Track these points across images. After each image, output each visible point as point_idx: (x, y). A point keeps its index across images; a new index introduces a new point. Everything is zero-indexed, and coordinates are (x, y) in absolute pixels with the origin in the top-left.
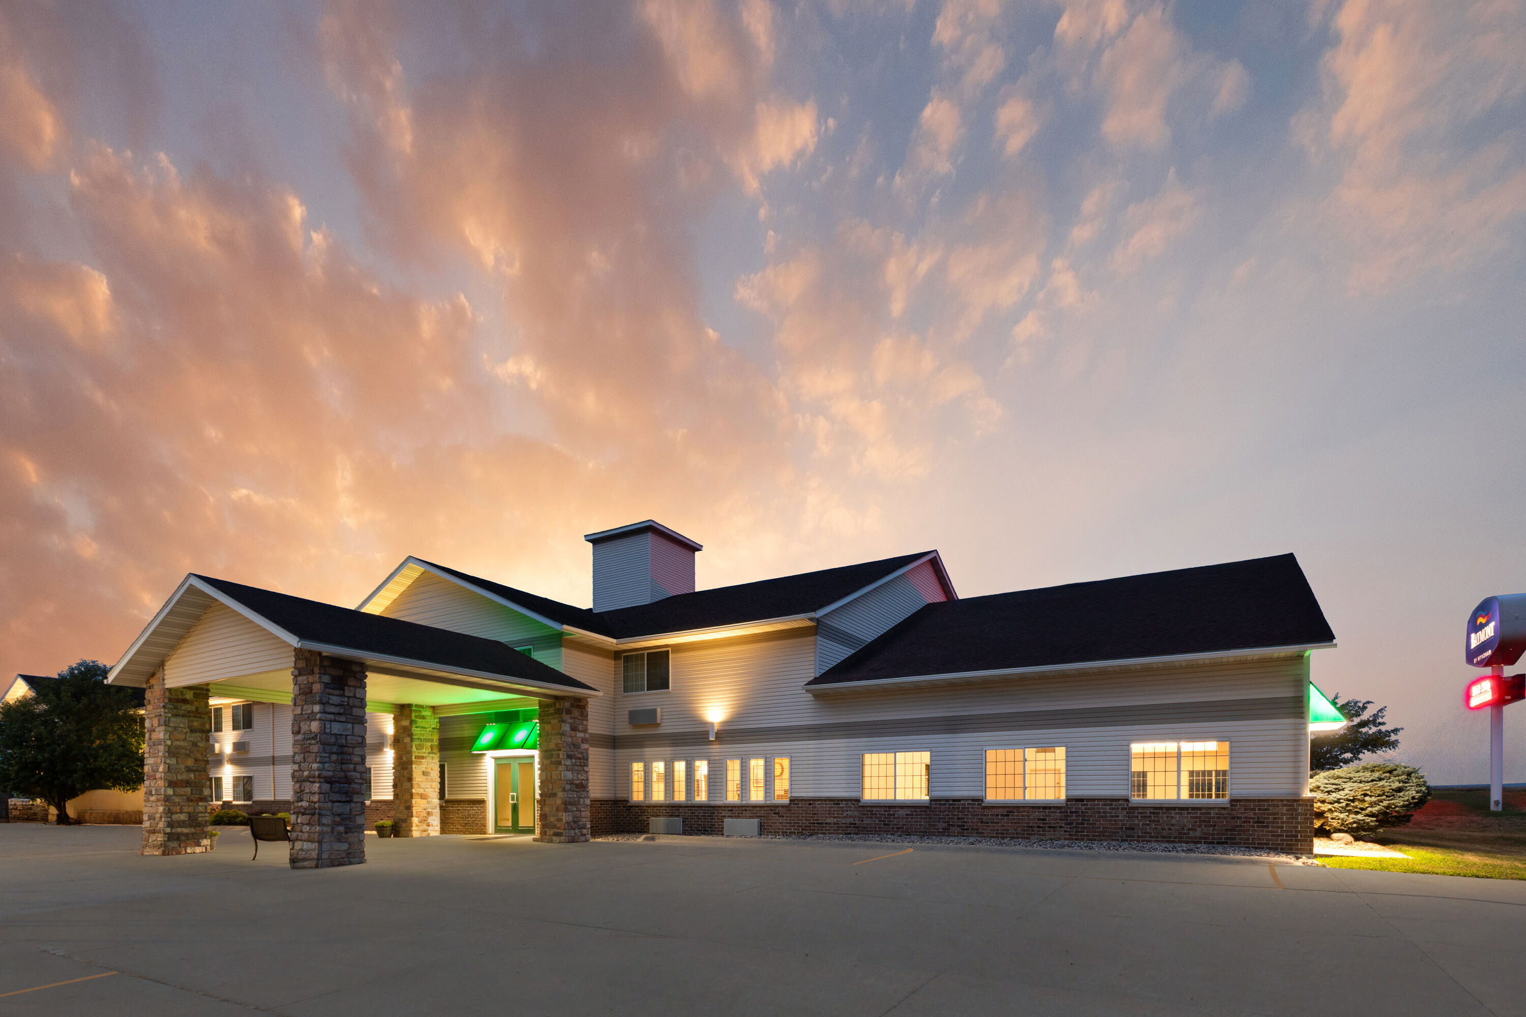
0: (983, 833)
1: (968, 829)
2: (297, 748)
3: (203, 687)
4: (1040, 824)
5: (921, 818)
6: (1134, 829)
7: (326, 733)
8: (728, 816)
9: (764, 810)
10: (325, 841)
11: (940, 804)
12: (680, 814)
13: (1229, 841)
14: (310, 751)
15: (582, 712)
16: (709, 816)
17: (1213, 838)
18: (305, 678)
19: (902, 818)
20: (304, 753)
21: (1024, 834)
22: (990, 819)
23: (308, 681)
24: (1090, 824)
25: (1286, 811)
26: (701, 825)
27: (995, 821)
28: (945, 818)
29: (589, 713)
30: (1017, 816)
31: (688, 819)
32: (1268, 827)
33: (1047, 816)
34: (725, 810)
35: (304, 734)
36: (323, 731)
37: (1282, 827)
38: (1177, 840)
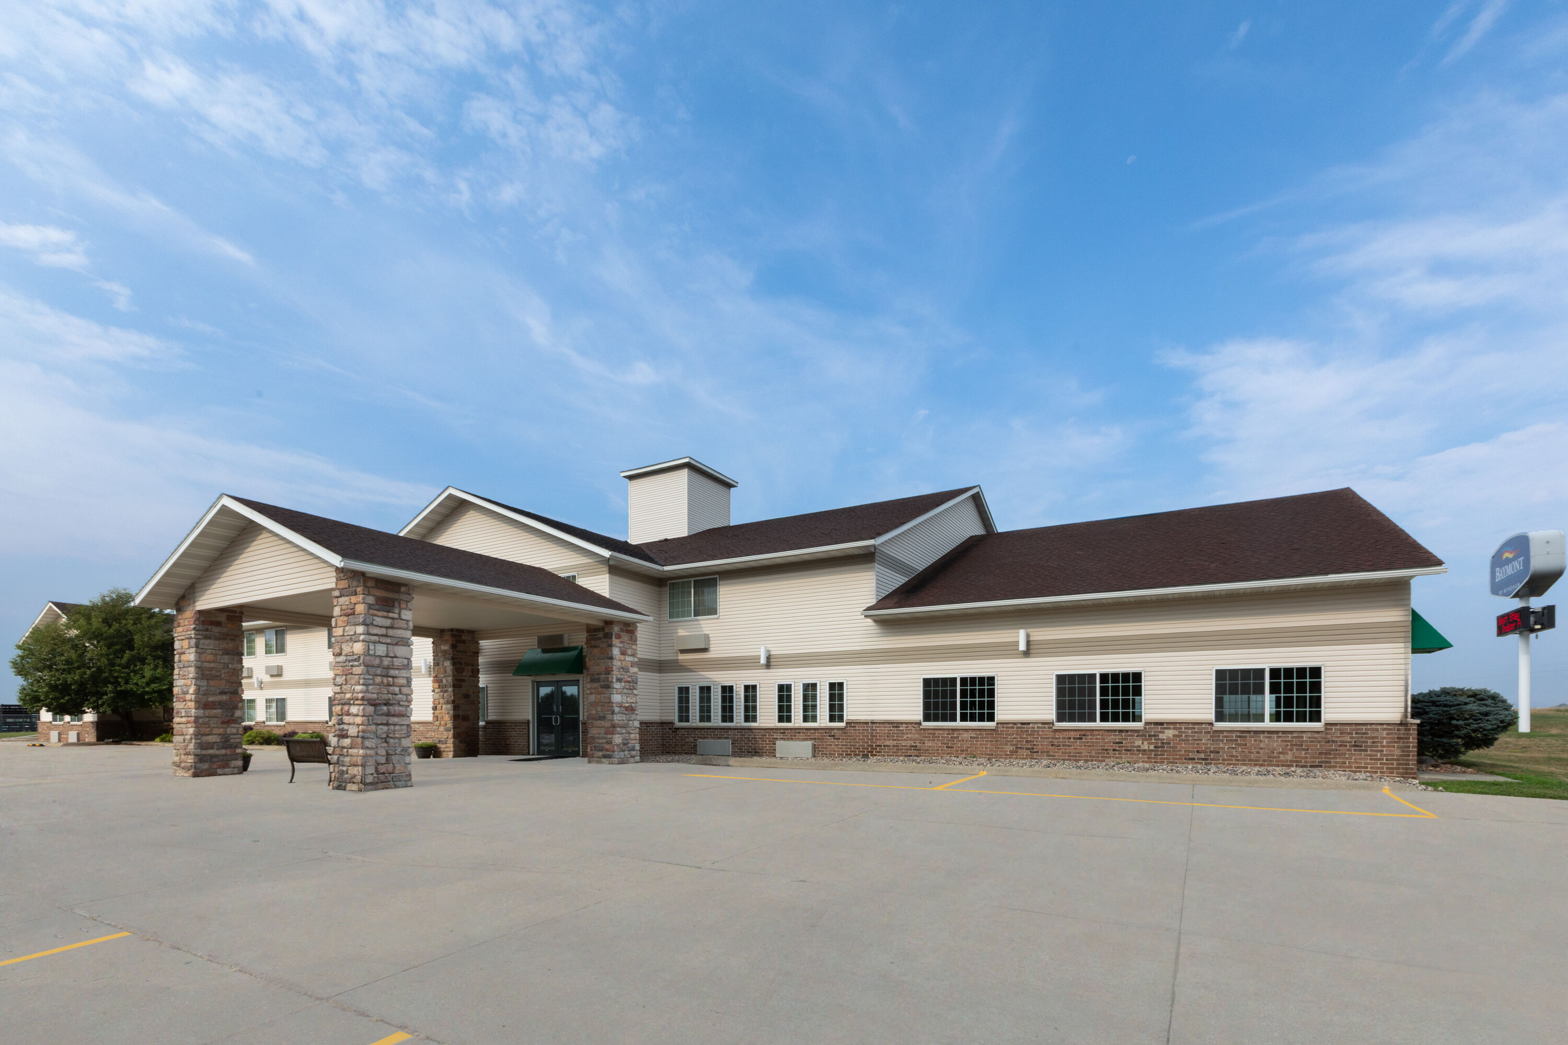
0: (1054, 756)
1: (1038, 752)
2: (338, 669)
3: (236, 609)
4: (1116, 747)
5: (986, 741)
6: (1218, 752)
7: (370, 655)
8: (780, 739)
9: (818, 733)
10: (368, 764)
11: (1007, 728)
12: (730, 736)
13: (1323, 765)
14: (353, 673)
15: (631, 637)
16: (760, 738)
17: (1306, 762)
18: (347, 598)
19: (967, 741)
20: (346, 675)
21: (1098, 757)
22: (1061, 742)
23: (351, 602)
24: (1171, 747)
25: (1386, 735)
26: (752, 747)
27: (1067, 744)
28: (1013, 741)
29: (638, 639)
30: (1091, 739)
31: (738, 741)
32: (1366, 751)
33: (1123, 739)
34: (778, 733)
35: (346, 655)
36: (367, 653)
37: (1382, 751)
38: (1266, 763)
